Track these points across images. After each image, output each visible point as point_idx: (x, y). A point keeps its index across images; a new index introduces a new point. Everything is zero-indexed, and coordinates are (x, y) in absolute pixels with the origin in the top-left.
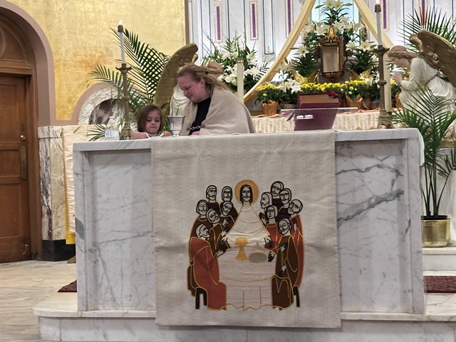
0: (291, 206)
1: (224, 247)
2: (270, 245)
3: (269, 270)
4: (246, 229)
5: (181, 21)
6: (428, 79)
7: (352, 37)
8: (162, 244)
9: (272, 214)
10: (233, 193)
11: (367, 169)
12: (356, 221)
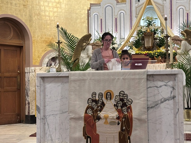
0: (127, 102)
1: (99, 118)
2: (118, 118)
3: (118, 129)
4: (108, 111)
5: (85, 25)
6: (188, 50)
7: (157, 32)
8: (72, 117)
9: (120, 105)
10: (103, 96)
11: (160, 87)
12: (155, 108)
